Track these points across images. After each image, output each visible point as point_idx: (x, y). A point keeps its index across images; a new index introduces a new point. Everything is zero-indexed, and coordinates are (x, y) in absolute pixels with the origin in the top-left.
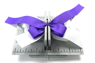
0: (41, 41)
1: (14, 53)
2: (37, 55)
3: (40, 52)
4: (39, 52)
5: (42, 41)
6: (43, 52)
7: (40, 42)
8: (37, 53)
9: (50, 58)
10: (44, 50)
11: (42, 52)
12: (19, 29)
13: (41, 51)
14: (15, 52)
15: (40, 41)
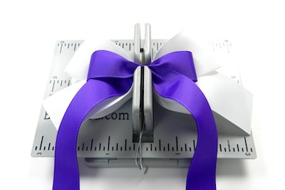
0: (122, 115)
1: (38, 150)
2: (109, 159)
3: (119, 148)
4: (115, 148)
5: (126, 115)
6: (128, 148)
7: (118, 117)
8: (108, 152)
9: (150, 170)
10: (130, 144)
11: (123, 149)
12: (56, 78)
13: (122, 144)
14: (43, 148)
15: (118, 115)
